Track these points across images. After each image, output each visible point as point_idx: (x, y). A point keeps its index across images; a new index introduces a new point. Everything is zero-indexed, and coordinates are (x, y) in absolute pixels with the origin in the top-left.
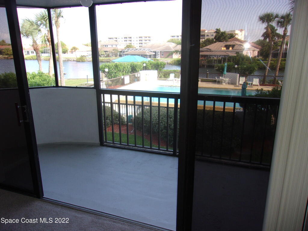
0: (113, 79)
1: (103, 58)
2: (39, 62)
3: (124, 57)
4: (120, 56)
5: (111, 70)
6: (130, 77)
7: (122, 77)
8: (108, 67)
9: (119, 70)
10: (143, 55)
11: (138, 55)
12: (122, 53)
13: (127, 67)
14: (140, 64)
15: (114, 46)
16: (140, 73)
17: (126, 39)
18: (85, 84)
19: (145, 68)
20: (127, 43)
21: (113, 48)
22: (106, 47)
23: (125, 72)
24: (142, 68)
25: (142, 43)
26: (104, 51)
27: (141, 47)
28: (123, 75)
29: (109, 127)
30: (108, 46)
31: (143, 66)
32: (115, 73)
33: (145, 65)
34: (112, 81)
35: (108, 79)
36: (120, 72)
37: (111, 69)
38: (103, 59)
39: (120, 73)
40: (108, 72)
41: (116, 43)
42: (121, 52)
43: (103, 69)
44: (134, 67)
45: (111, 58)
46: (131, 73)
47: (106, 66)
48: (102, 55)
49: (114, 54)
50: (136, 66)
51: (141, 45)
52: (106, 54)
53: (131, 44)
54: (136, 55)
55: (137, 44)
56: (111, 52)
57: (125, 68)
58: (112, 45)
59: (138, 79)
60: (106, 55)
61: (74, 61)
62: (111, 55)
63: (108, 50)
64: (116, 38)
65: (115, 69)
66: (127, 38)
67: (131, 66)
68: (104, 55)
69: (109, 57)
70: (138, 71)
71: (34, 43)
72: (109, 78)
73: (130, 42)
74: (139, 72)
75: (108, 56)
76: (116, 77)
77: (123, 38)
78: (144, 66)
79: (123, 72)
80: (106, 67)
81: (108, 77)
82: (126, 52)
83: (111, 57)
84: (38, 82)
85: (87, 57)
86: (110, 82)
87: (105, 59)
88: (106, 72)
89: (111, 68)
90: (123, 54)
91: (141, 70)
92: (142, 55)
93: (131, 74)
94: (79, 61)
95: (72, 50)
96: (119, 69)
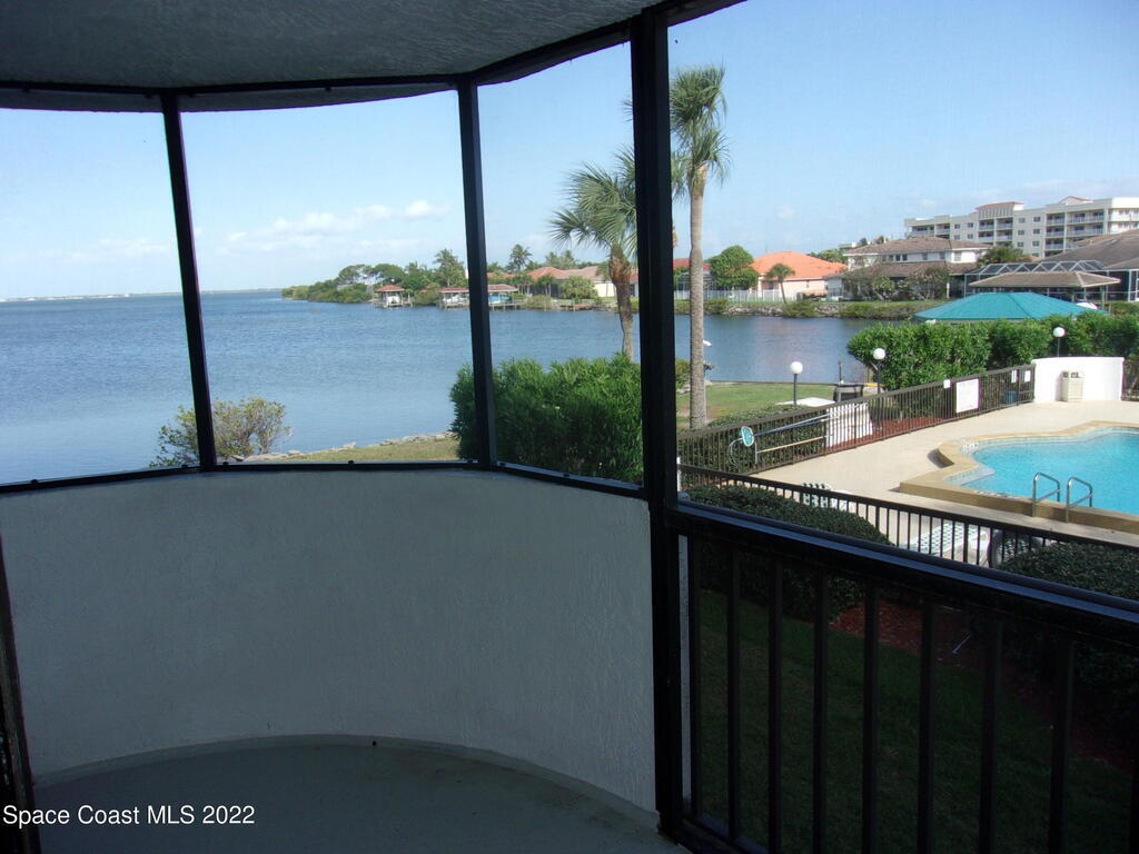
0: (903, 390)
1: (886, 305)
2: (625, 323)
3: (970, 298)
4: (957, 294)
5: (898, 356)
6: (982, 386)
7: (947, 384)
8: (885, 340)
9: (934, 355)
10: (1062, 289)
11: (1035, 290)
12: (963, 285)
13: (974, 342)
14: (1039, 328)
15: (933, 258)
16: (1033, 370)
17: (986, 229)
18: (782, 406)
19: (1064, 348)
20: (992, 244)
21: (926, 266)
22: (901, 261)
23: (962, 364)
24: (1046, 345)
25: (1059, 241)
26: (892, 279)
27: (1051, 257)
28: (951, 375)
29: (849, 608)
30: (910, 259)
31: (1050, 338)
32: (917, 365)
33: (1060, 332)
34: (900, 399)
35: (882, 390)
36: (938, 360)
37: (900, 351)
38: (884, 309)
39: (940, 366)
40: (886, 363)
41: (943, 244)
42: (961, 278)
43: (864, 348)
44: (1004, 340)
45: (917, 302)
46: (989, 367)
47: (879, 338)
48: (881, 291)
49: (932, 289)
50: (1017, 337)
51: (1053, 248)
52: (897, 288)
53: (1007, 244)
54: (1026, 289)
55: (1036, 244)
56: (920, 279)
57: (960, 343)
58: (925, 255)
59: (1024, 394)
60: (896, 293)
61: (774, 314)
62: (915, 290)
63: (906, 274)
64: (947, 226)
65: (917, 351)
66: (991, 223)
67: (992, 339)
68: (888, 292)
69: (909, 299)
70: (1027, 357)
71: (614, 258)
72: (888, 388)
73: (1004, 238)
74: (1028, 363)
75: (905, 295)
76: (919, 383)
77: (977, 225)
78: (1056, 339)
79: (952, 361)
80: (877, 342)
81: (884, 381)
82: (982, 277)
83: (917, 299)
84: (596, 397)
85: (823, 299)
86: (890, 403)
87: (890, 309)
88: (876, 361)
89: (898, 344)
90: (970, 289)
91: (1039, 356)
92: (1054, 289)
93: (987, 374)
94: (793, 317)
95: (770, 275)
96: (933, 348)
